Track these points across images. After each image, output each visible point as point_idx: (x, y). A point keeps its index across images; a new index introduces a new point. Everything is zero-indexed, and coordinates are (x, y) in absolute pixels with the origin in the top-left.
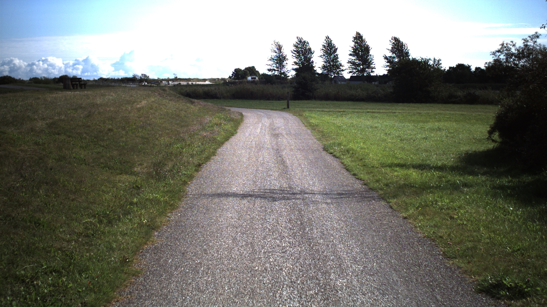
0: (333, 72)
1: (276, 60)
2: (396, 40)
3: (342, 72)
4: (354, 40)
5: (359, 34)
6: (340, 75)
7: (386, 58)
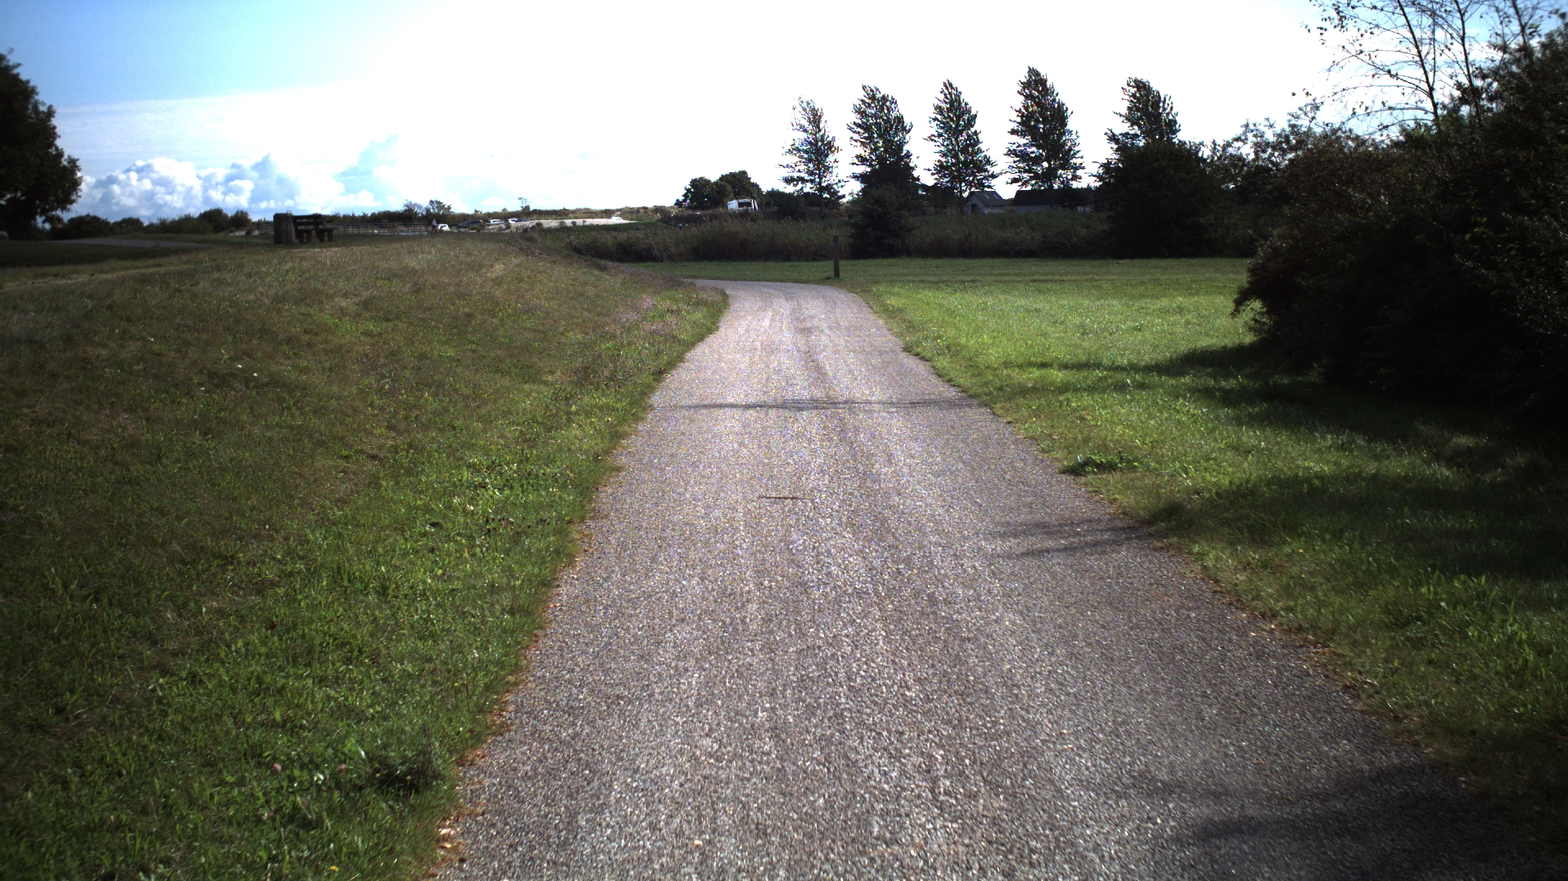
0: (965, 181)
1: (806, 152)
2: (1141, 86)
3: (993, 182)
4: (1024, 88)
5: (1037, 74)
6: (986, 189)
7: (1113, 138)
